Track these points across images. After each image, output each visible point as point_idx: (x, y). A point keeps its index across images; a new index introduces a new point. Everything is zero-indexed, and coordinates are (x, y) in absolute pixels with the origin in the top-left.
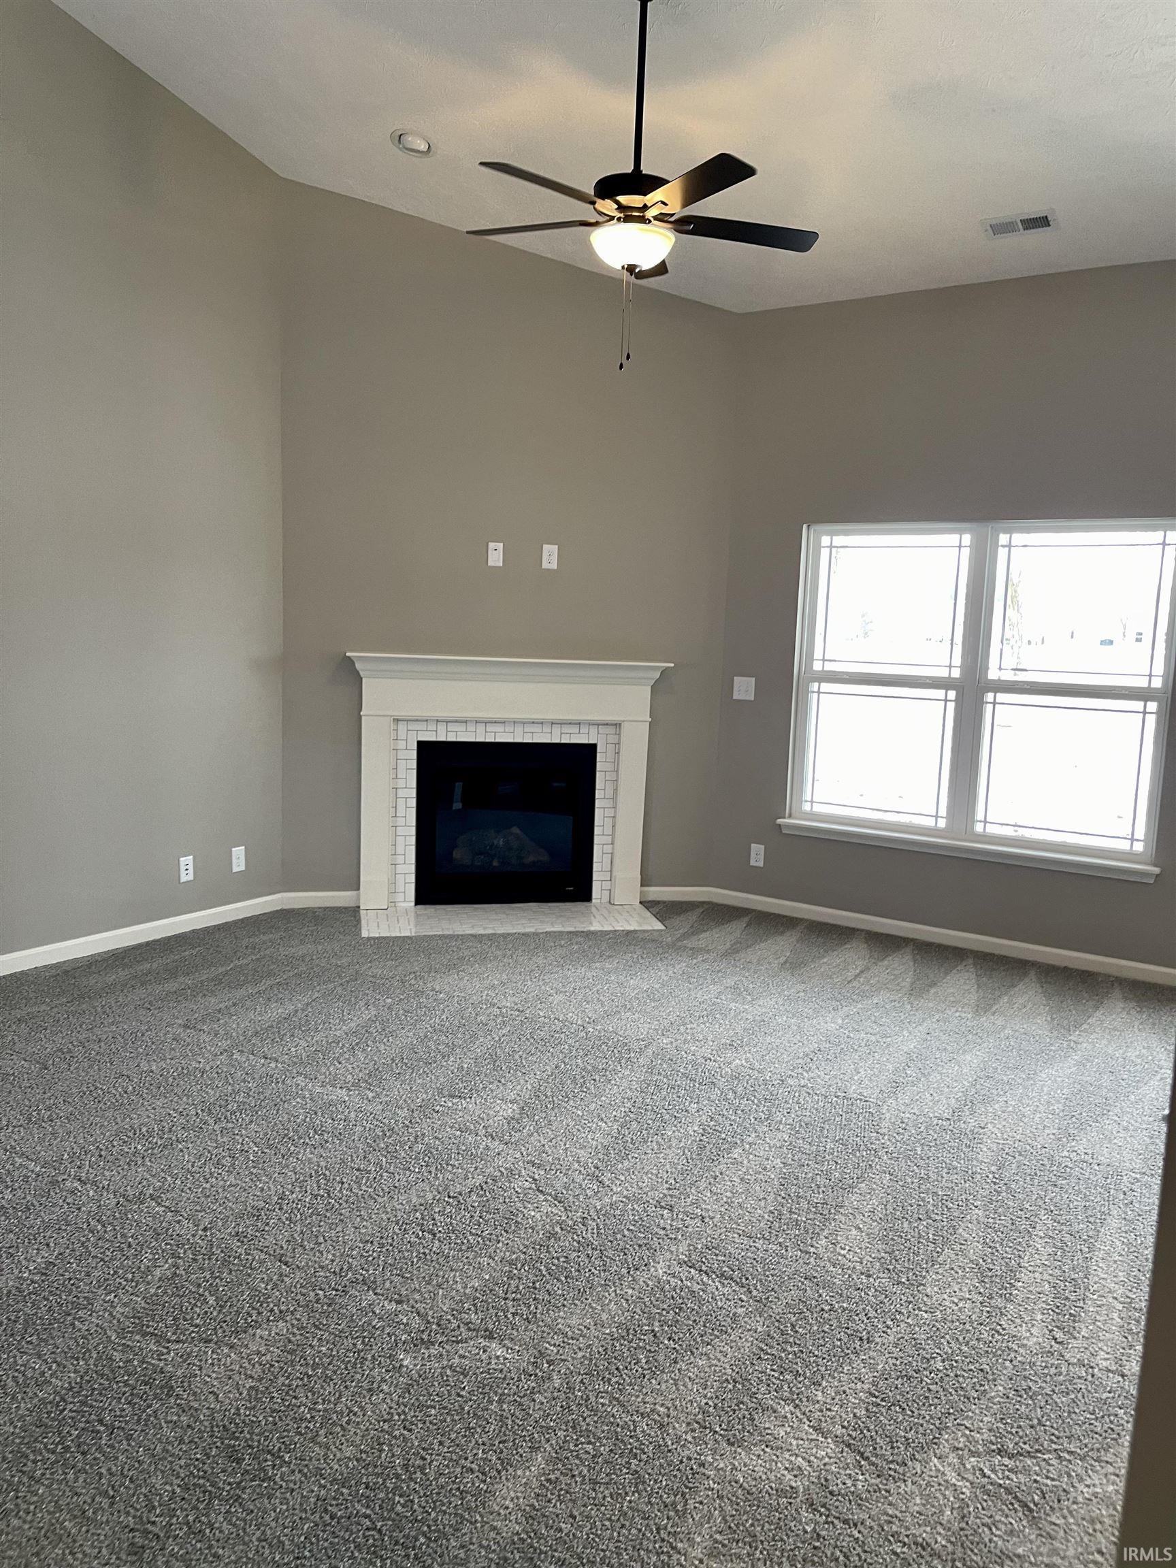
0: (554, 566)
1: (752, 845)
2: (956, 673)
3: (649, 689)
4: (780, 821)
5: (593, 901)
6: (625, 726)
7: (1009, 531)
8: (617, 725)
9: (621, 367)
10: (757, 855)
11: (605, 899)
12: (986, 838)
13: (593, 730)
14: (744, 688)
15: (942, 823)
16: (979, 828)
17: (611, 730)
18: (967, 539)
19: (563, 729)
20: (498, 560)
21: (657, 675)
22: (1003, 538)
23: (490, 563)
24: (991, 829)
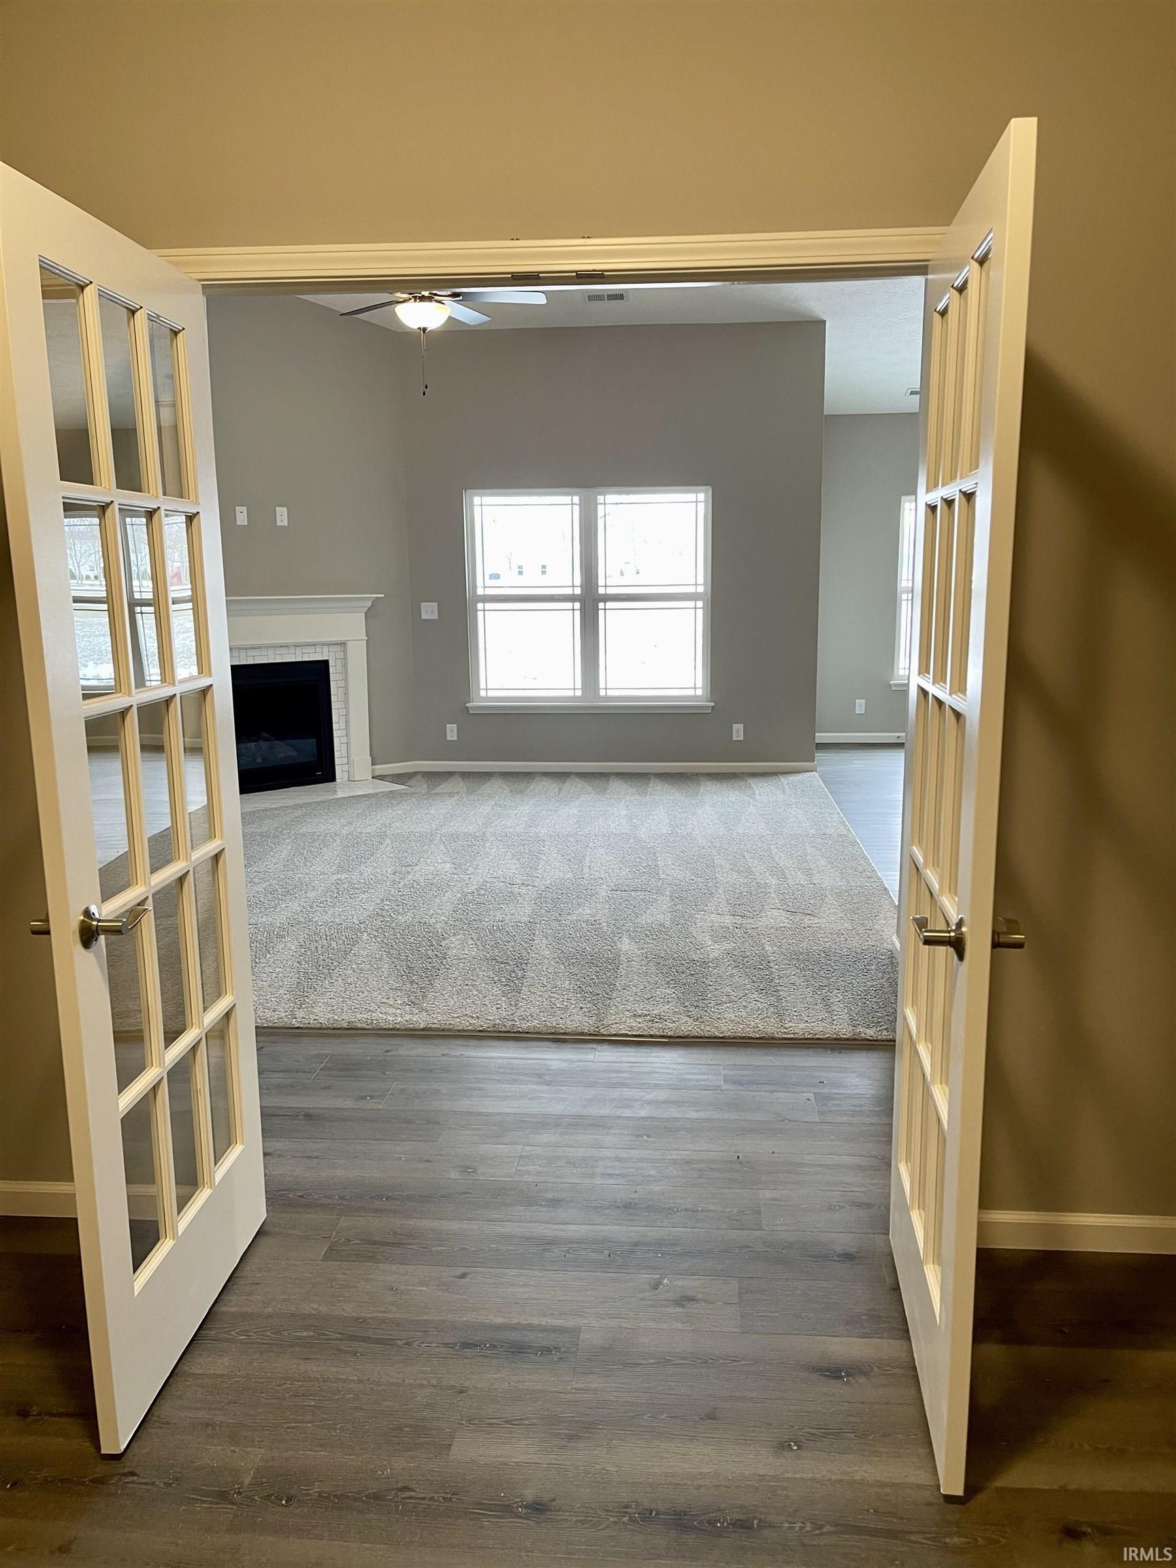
0: (285, 523)
1: (447, 725)
2: (578, 591)
3: (364, 614)
4: (468, 705)
5: (337, 780)
6: (349, 645)
7: (604, 494)
8: (343, 644)
9: (424, 394)
10: (452, 732)
11: (346, 778)
12: (607, 698)
13: (325, 649)
14: (429, 611)
15: (579, 693)
16: (602, 693)
17: (338, 648)
18: (576, 499)
19: (303, 650)
20: (245, 521)
21: (369, 604)
22: (600, 499)
23: (239, 523)
24: (610, 693)
